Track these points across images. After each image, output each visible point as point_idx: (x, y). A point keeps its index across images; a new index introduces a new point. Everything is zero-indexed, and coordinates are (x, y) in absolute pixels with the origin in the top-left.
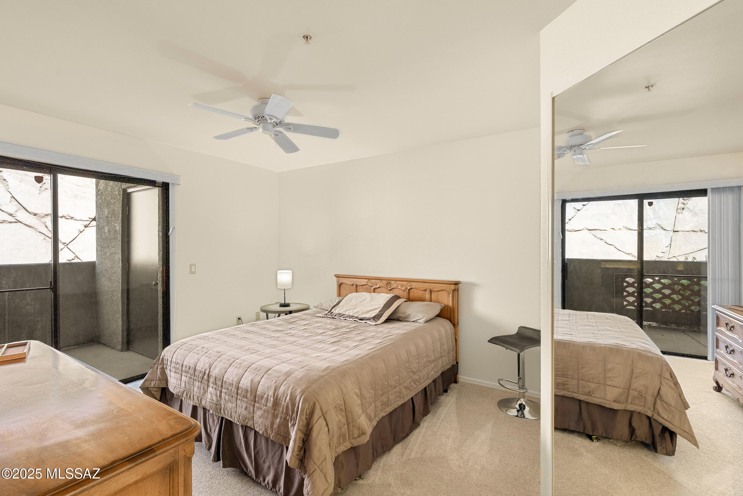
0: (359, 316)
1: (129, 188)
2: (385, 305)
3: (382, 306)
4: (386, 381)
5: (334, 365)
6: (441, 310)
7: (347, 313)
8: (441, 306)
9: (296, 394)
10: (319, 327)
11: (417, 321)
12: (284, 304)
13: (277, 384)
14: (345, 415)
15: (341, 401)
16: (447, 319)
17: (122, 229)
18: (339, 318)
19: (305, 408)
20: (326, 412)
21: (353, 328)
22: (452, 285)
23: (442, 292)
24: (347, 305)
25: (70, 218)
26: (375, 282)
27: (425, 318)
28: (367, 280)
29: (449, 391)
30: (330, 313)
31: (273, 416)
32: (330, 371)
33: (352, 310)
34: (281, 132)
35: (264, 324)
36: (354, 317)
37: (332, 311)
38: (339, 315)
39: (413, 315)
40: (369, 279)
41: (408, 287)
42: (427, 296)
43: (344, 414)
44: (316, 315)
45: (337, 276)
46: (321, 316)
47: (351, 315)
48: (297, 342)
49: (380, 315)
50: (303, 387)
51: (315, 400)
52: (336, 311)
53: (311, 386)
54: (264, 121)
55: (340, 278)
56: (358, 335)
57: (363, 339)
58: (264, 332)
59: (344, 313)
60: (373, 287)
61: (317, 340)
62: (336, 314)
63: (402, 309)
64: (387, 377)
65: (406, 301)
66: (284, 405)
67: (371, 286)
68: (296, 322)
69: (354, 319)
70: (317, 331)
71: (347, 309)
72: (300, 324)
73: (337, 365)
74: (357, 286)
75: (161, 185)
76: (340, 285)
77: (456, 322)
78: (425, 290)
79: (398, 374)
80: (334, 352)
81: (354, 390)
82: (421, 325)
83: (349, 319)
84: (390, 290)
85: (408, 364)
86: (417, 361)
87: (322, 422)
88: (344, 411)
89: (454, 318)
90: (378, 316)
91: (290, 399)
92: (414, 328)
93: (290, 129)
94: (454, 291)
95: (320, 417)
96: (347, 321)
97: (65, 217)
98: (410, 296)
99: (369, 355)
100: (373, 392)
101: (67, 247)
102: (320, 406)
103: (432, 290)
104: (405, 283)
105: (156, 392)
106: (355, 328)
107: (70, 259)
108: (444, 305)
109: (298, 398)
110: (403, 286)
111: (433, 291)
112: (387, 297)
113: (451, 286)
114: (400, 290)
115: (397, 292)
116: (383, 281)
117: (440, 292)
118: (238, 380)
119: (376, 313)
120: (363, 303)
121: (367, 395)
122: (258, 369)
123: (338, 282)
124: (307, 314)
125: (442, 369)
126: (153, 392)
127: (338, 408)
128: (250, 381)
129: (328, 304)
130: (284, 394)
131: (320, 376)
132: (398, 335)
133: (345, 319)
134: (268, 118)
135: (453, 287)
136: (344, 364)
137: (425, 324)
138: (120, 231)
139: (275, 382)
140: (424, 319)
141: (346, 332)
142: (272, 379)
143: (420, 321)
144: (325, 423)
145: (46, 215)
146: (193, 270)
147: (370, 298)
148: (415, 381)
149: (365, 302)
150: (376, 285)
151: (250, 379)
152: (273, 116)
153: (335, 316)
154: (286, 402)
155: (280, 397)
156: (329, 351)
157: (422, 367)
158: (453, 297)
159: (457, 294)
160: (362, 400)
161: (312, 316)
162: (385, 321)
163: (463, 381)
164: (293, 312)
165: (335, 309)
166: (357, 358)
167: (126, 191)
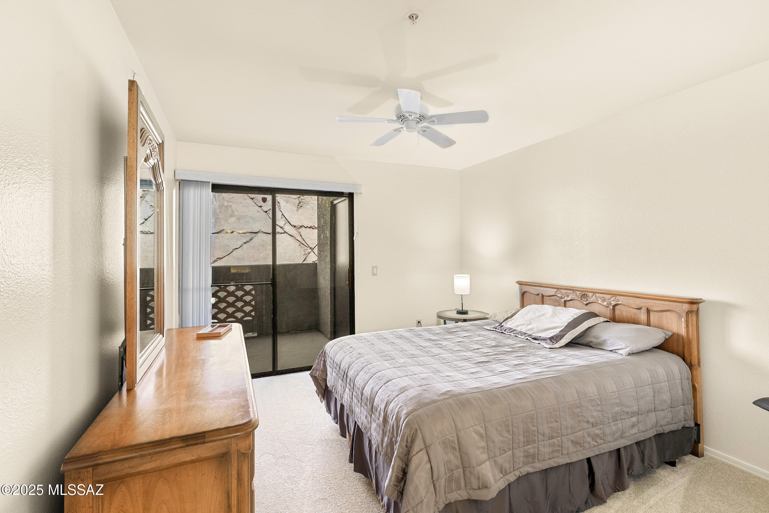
0: (533, 334)
1: (334, 200)
2: (569, 323)
3: (566, 324)
4: (534, 426)
5: (457, 390)
6: (666, 340)
7: (519, 329)
8: (666, 334)
9: (401, 415)
10: (477, 342)
11: (617, 351)
12: (461, 311)
13: (389, 398)
14: (459, 456)
15: (452, 437)
16: (678, 355)
17: (330, 236)
18: (509, 334)
19: (405, 434)
20: (430, 445)
21: (518, 348)
22: (684, 304)
23: (668, 313)
24: (520, 319)
25: (315, 228)
26: (566, 293)
27: (629, 349)
28: (556, 290)
29: (679, 466)
30: (500, 326)
31: (383, 432)
32: (447, 397)
33: (525, 326)
34: (429, 128)
35: (421, 331)
36: (527, 335)
37: (502, 325)
38: (510, 329)
39: (611, 341)
40: (558, 289)
41: (612, 302)
42: (643, 317)
43: (457, 454)
44: (484, 327)
45: (520, 283)
46: (489, 329)
47: (524, 331)
48: (440, 356)
49: (560, 336)
50: (410, 409)
51: (418, 428)
52: (509, 324)
53: (419, 409)
54: (406, 119)
55: (522, 286)
56: (519, 358)
57: (519, 364)
58: (416, 340)
59: (515, 329)
60: (564, 299)
61: (464, 357)
62: (506, 328)
63: (595, 332)
64: (535, 421)
65: (607, 321)
66: (391, 424)
67: (561, 298)
68: (457, 332)
69: (526, 338)
70: (471, 346)
71: (520, 323)
72: (459, 335)
73: (460, 391)
74: (543, 296)
75: (348, 196)
76: (523, 294)
77: (695, 361)
78: (640, 309)
79: (558, 420)
80: (472, 375)
81: (475, 427)
82: (620, 357)
83: (520, 336)
84: (587, 305)
85: (579, 410)
86: (599, 408)
87: (423, 455)
88: (458, 450)
89: (691, 355)
90: (557, 338)
91: (395, 418)
92: (605, 360)
93: (435, 122)
94: (689, 313)
95: (421, 450)
96: (517, 338)
97: (312, 227)
98: (616, 316)
99: (512, 387)
100: (510, 437)
101: (313, 251)
102: (423, 436)
103: (650, 308)
104: (607, 297)
105: (321, 382)
106: (522, 348)
107: (315, 260)
108: (672, 333)
109: (402, 421)
110: (604, 300)
111: (652, 311)
112: (576, 314)
113: (682, 306)
114: (601, 305)
115: (595, 308)
116: (576, 292)
117: (665, 313)
118: (363, 385)
119: (555, 333)
120: (541, 318)
121: (497, 439)
122: (380, 378)
123: (521, 289)
124: (475, 325)
125: (657, 428)
126: (319, 381)
127: (446, 444)
128: (370, 389)
129: (503, 315)
130: (392, 412)
131: (433, 400)
132: (573, 366)
133: (516, 336)
134: (407, 115)
135: (686, 307)
136: (470, 392)
137: (629, 357)
138: (329, 237)
139: (388, 396)
140: (627, 350)
141: (505, 352)
142: (387, 392)
143: (620, 352)
144: (426, 458)
145: (301, 226)
146: (375, 272)
147: (551, 313)
148: (595, 437)
149: (543, 317)
150: (568, 296)
151: (371, 387)
152: (413, 113)
153: (505, 331)
154: (393, 421)
155: (389, 414)
156: (467, 372)
157: (608, 419)
158: (687, 322)
159: (695, 319)
160: (488, 442)
161: (478, 328)
162: (566, 344)
163: (713, 456)
164: (467, 320)
165: (507, 322)
166: (492, 387)
167: (333, 203)
